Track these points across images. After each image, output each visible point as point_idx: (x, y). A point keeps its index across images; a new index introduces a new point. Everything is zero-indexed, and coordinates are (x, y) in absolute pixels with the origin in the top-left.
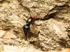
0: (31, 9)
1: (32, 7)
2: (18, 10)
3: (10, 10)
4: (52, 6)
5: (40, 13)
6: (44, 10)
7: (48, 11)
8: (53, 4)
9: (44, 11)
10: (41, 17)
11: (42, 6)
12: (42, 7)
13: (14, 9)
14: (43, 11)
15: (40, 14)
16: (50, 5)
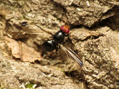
0: (68, 8)
1: (70, 4)
2: (44, 6)
3: (30, 5)
4: (107, 5)
5: (85, 16)
6: (92, 12)
7: (101, 14)
8: (109, 3)
9: (93, 15)
10: (87, 24)
11: (89, 5)
12: (88, 7)
13: (36, 4)
14: (91, 14)
15: (84, 19)
16: (104, 5)
